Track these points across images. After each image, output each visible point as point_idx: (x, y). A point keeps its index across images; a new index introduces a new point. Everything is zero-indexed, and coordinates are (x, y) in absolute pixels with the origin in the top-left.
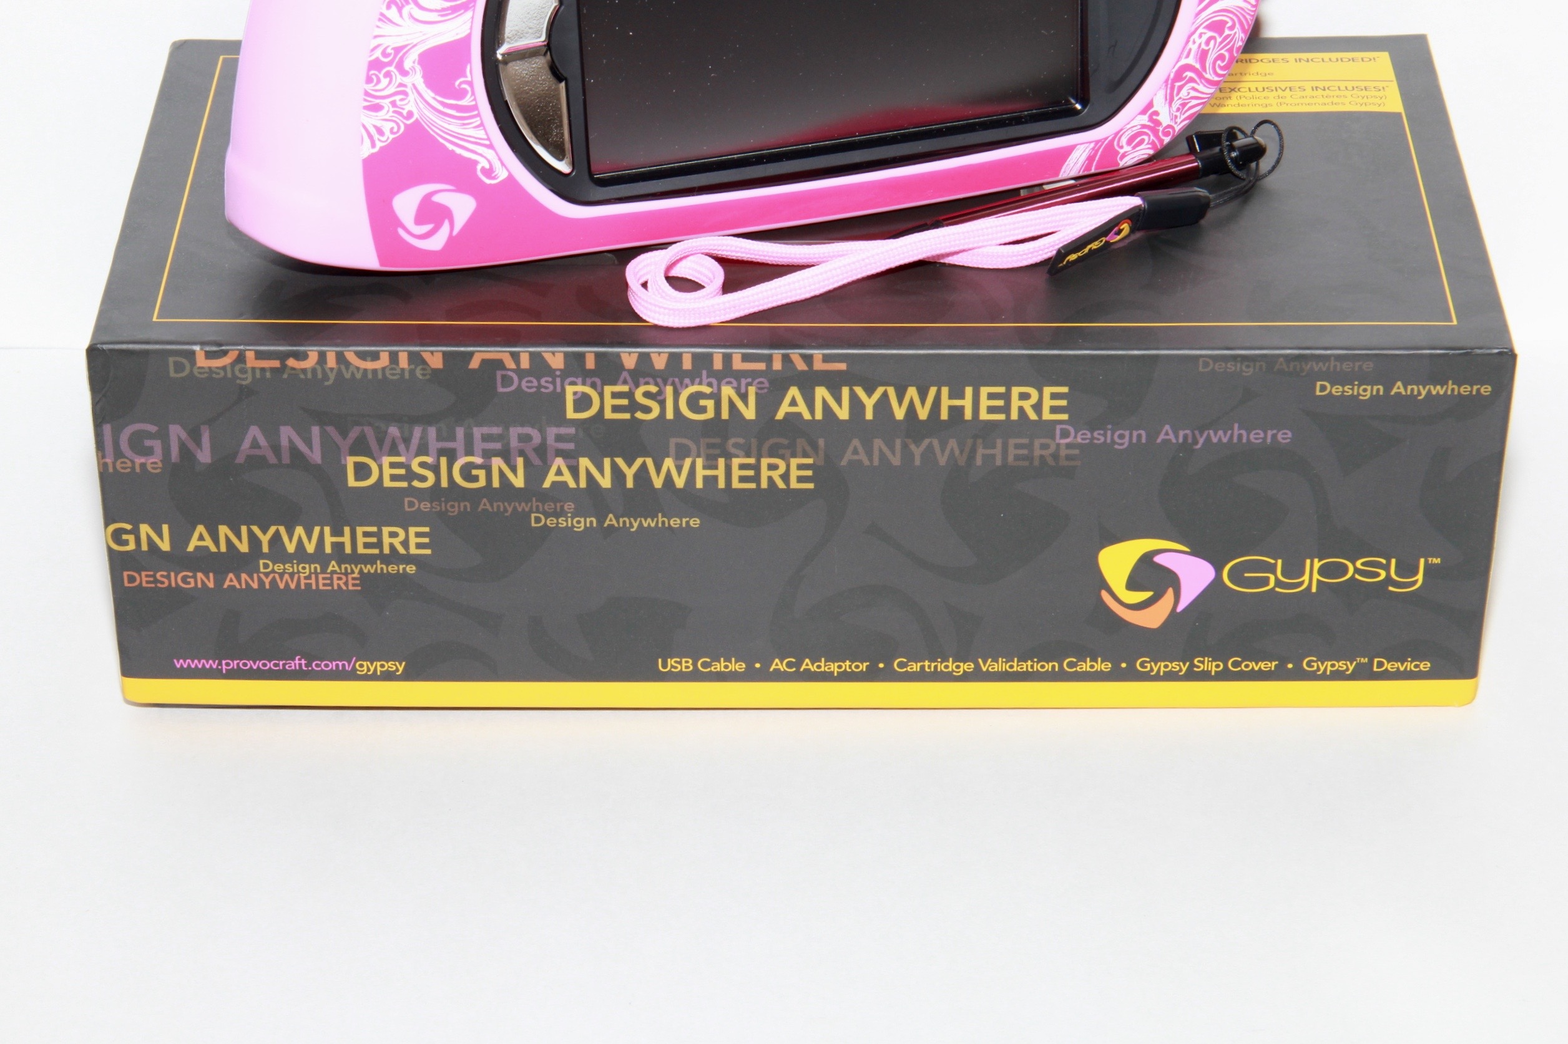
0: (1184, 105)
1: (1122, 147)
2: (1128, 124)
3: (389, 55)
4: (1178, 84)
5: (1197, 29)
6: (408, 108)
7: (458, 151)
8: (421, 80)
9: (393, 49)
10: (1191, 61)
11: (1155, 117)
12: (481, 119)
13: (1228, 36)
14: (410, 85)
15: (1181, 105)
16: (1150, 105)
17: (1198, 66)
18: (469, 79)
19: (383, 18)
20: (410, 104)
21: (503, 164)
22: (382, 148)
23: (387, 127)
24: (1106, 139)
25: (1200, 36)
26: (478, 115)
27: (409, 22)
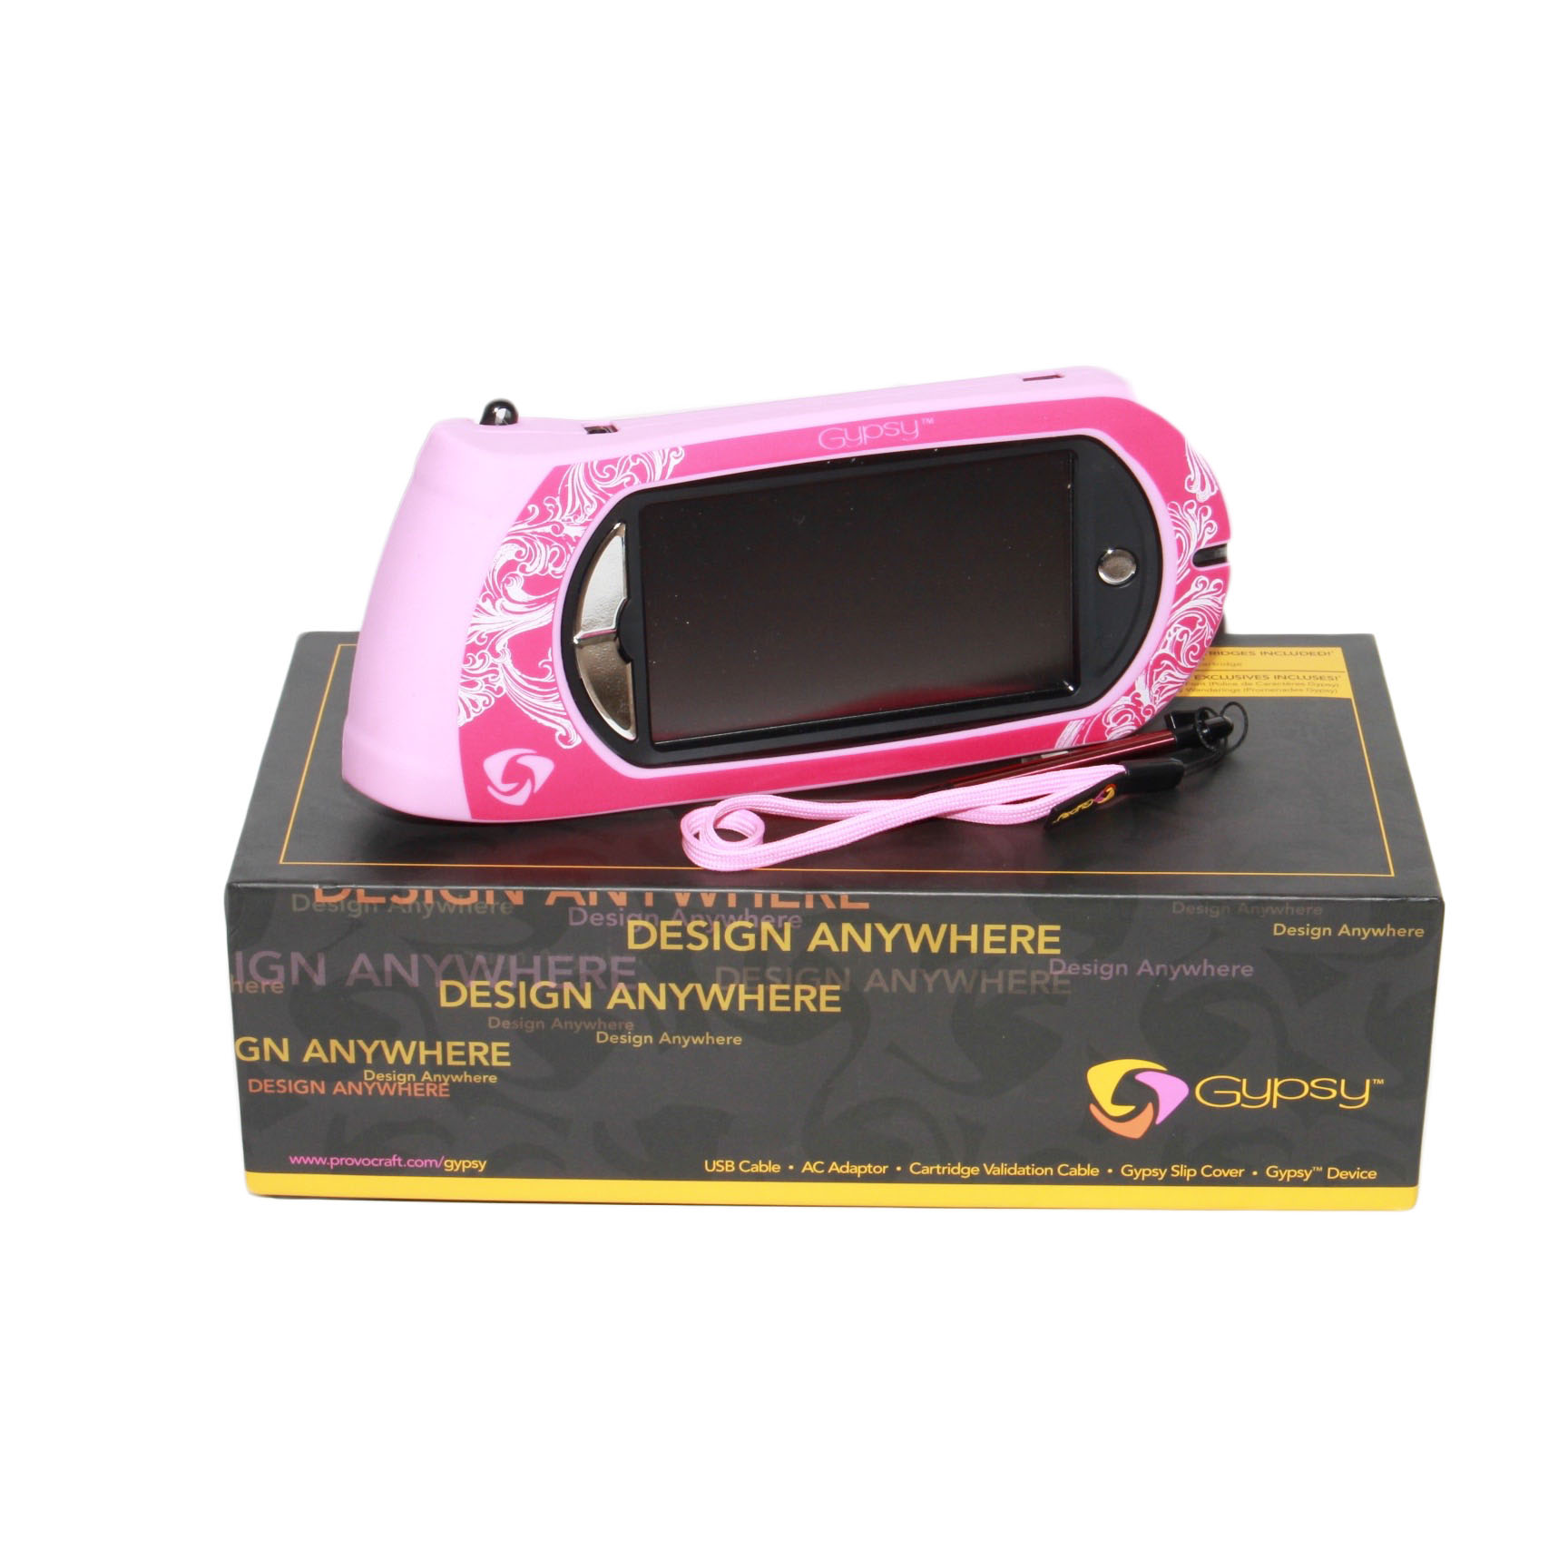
0: (1162, 688)
1: (1108, 724)
2: (1114, 704)
3: (483, 640)
4: (1156, 671)
5: (1173, 623)
6: (498, 684)
7: (540, 721)
8: (510, 661)
9: (487, 635)
10: (1167, 651)
11: (1137, 698)
12: (560, 695)
13: (1199, 630)
14: (500, 665)
15: (1160, 688)
16: (1133, 688)
17: (1173, 655)
18: (551, 660)
19: (479, 609)
20: (500, 681)
21: (578, 732)
22: (476, 719)
23: (480, 700)
24: (1094, 716)
25: (1175, 630)
26: (557, 691)
27: (501, 613)
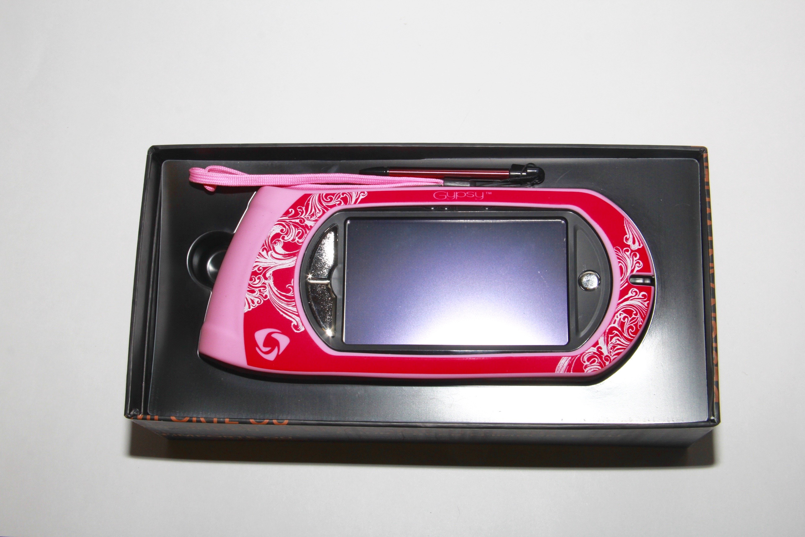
0: (614, 347)
1: (584, 362)
2: (587, 350)
3: (261, 270)
4: (610, 336)
5: (618, 311)
6: (265, 293)
7: (284, 315)
8: (273, 283)
9: (262, 268)
10: (616, 325)
11: (600, 350)
12: (295, 303)
13: (634, 318)
14: (267, 284)
15: (613, 346)
16: (597, 343)
17: (620, 329)
18: (292, 285)
19: (260, 254)
20: (267, 292)
21: (303, 324)
22: (253, 309)
23: (256, 300)
24: (577, 356)
25: (620, 314)
26: (294, 301)
27: (270, 258)
